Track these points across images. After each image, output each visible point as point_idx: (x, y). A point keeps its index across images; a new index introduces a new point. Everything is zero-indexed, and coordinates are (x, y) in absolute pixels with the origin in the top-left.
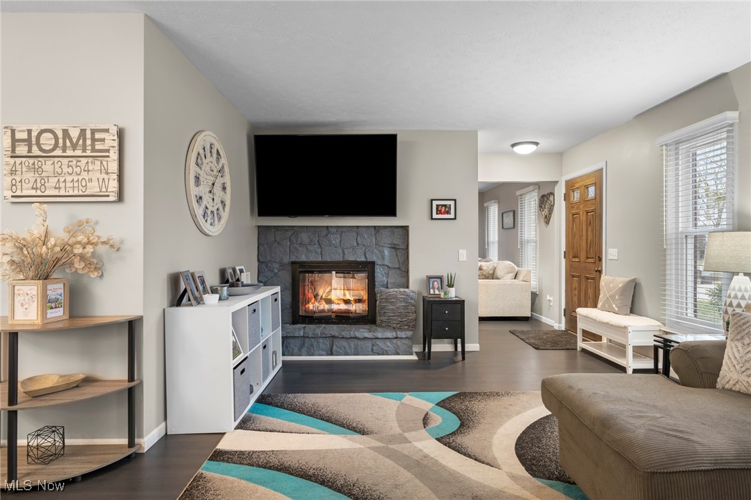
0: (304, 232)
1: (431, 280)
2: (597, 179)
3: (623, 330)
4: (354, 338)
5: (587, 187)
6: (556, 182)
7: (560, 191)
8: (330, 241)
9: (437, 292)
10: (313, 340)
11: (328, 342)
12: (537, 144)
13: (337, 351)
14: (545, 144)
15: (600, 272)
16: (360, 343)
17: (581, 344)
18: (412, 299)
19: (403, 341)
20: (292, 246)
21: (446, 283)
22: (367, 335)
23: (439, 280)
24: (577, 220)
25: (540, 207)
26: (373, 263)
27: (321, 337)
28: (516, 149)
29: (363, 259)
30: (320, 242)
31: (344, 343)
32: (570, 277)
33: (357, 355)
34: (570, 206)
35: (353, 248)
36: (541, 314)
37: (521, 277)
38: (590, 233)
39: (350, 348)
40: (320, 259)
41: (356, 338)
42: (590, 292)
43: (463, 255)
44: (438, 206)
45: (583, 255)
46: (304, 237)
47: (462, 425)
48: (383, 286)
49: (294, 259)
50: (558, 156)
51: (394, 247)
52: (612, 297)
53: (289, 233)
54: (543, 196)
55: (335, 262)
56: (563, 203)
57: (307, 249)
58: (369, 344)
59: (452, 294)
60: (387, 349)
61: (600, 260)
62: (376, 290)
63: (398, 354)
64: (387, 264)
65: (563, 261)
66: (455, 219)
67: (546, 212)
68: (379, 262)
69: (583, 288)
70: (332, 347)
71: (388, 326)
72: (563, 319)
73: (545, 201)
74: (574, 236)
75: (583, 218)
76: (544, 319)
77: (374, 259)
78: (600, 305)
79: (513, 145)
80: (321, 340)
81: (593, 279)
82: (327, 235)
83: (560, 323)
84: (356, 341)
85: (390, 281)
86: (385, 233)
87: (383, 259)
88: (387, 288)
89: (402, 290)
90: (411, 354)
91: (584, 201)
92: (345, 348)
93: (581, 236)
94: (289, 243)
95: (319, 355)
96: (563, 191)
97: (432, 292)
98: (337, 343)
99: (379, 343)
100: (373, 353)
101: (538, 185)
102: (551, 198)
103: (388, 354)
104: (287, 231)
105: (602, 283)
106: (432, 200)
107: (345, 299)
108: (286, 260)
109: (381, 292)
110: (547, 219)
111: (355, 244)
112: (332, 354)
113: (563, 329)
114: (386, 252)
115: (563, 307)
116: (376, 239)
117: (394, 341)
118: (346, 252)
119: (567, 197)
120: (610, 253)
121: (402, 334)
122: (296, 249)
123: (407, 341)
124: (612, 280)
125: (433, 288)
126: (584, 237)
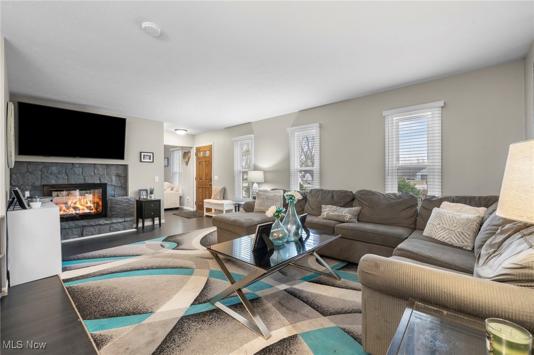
0: (54, 166)
1: (141, 192)
2: (210, 148)
3: (222, 205)
4: (98, 225)
5: (205, 151)
6: (192, 148)
7: (193, 152)
8: (74, 171)
9: (145, 197)
10: (68, 230)
11: (79, 230)
12: (186, 131)
13: (86, 234)
14: (190, 131)
15: (211, 185)
16: (103, 227)
17: (206, 214)
18: (131, 201)
19: (128, 223)
20: (43, 175)
21: (149, 192)
22: (107, 222)
23: (145, 191)
24: (201, 164)
25: (184, 157)
26: (105, 185)
27: (74, 228)
28: (177, 132)
29: (98, 182)
30: (67, 172)
31: (91, 229)
32: (198, 188)
33: (100, 234)
34: (198, 158)
35: (91, 176)
36: (183, 206)
37: (175, 189)
38: (207, 170)
39: (95, 231)
40: (67, 183)
41: (100, 225)
42: (207, 193)
43: (157, 179)
44: (144, 155)
45: (204, 179)
46: (54, 169)
47: (178, 244)
48: (112, 196)
49: (45, 183)
50: (193, 137)
51: (118, 176)
52: (217, 194)
53: (41, 167)
54: (185, 153)
55: (79, 184)
56: (195, 157)
57: (56, 176)
58: (108, 227)
59: (153, 197)
60: (119, 228)
61: (211, 180)
62: (107, 198)
63: (125, 229)
64: (114, 184)
65: (195, 181)
66: (153, 162)
67: (186, 160)
68: (109, 183)
69: (204, 192)
70: (83, 232)
71: (117, 216)
72: (195, 206)
73: (186, 154)
74: (200, 171)
75: (204, 163)
76: (185, 208)
77: (106, 182)
78: (212, 198)
79: (176, 130)
80: (74, 230)
81: (208, 188)
82: (72, 168)
83: (194, 208)
84: (99, 226)
85: (116, 193)
86: (114, 168)
87: (112, 181)
88: (114, 197)
89: (125, 197)
90: (133, 228)
91: (204, 157)
92: (92, 231)
93: (203, 171)
94: (40, 173)
95: (73, 238)
96: (195, 152)
97: (142, 197)
98: (86, 229)
99: (115, 226)
100: (110, 231)
101: (182, 148)
102: (189, 154)
103: (120, 231)
104: (38, 165)
105: (213, 189)
106: (141, 153)
107: (88, 206)
108: (38, 183)
109: (111, 199)
110: (187, 163)
111: (93, 174)
112: (82, 236)
113: (195, 210)
114: (114, 178)
115: (195, 201)
116: (107, 171)
117: (123, 223)
118: (87, 178)
119: (196, 154)
120: (215, 178)
121: (127, 219)
122: (47, 176)
123: (130, 223)
124: (216, 187)
125: (143, 195)
126: (205, 172)
